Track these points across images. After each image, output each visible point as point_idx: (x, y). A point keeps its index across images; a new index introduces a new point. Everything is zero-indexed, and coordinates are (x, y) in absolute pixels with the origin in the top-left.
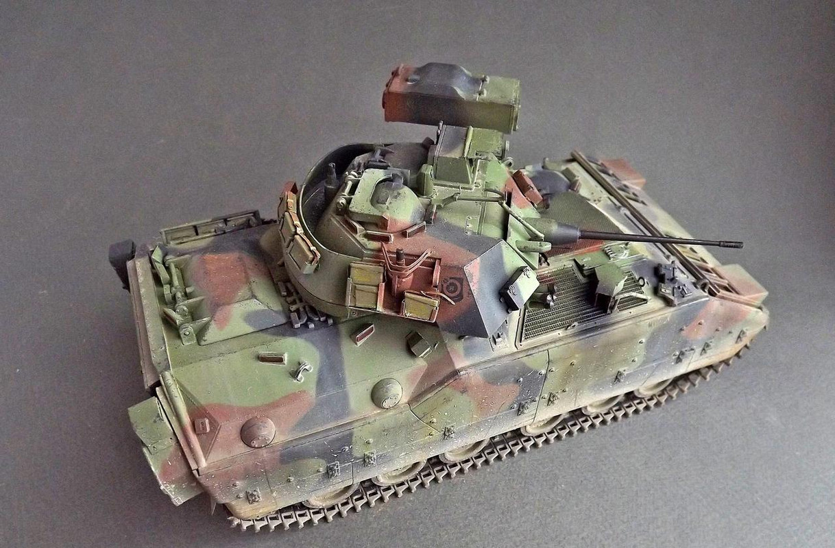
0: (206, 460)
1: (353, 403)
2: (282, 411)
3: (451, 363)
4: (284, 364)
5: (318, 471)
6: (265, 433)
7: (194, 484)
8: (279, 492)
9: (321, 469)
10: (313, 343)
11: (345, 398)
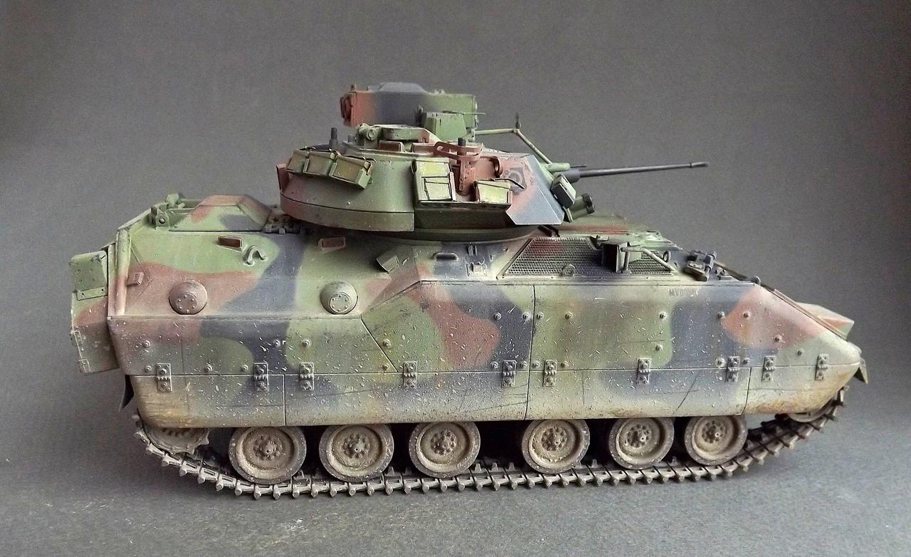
0: (126, 311)
1: (299, 297)
2: (220, 282)
3: (417, 276)
4: (240, 250)
5: (242, 370)
6: (193, 293)
7: (108, 348)
8: (194, 387)
9: (246, 367)
10: (278, 243)
11: (291, 290)
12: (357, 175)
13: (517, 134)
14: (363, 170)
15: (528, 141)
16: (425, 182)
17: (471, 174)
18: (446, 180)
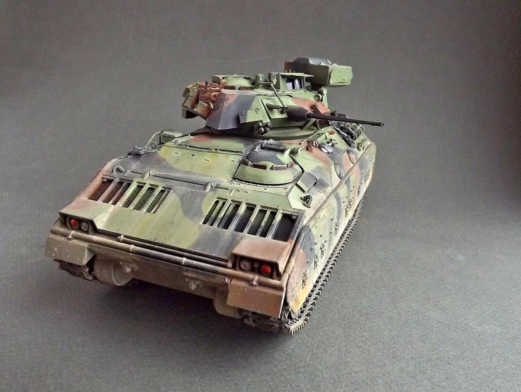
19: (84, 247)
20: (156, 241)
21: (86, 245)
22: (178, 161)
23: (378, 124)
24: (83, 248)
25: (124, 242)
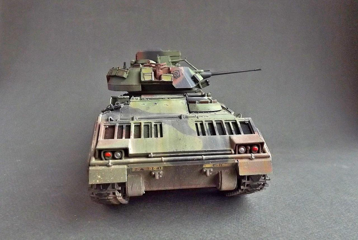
12: (123, 74)
13: (185, 61)
14: (125, 72)
15: (189, 63)
16: (144, 75)
17: (160, 72)
18: (151, 74)
19: (125, 168)
20: (178, 151)
21: (126, 167)
22: (148, 108)
23: (260, 70)
24: (123, 169)
25: (154, 157)
